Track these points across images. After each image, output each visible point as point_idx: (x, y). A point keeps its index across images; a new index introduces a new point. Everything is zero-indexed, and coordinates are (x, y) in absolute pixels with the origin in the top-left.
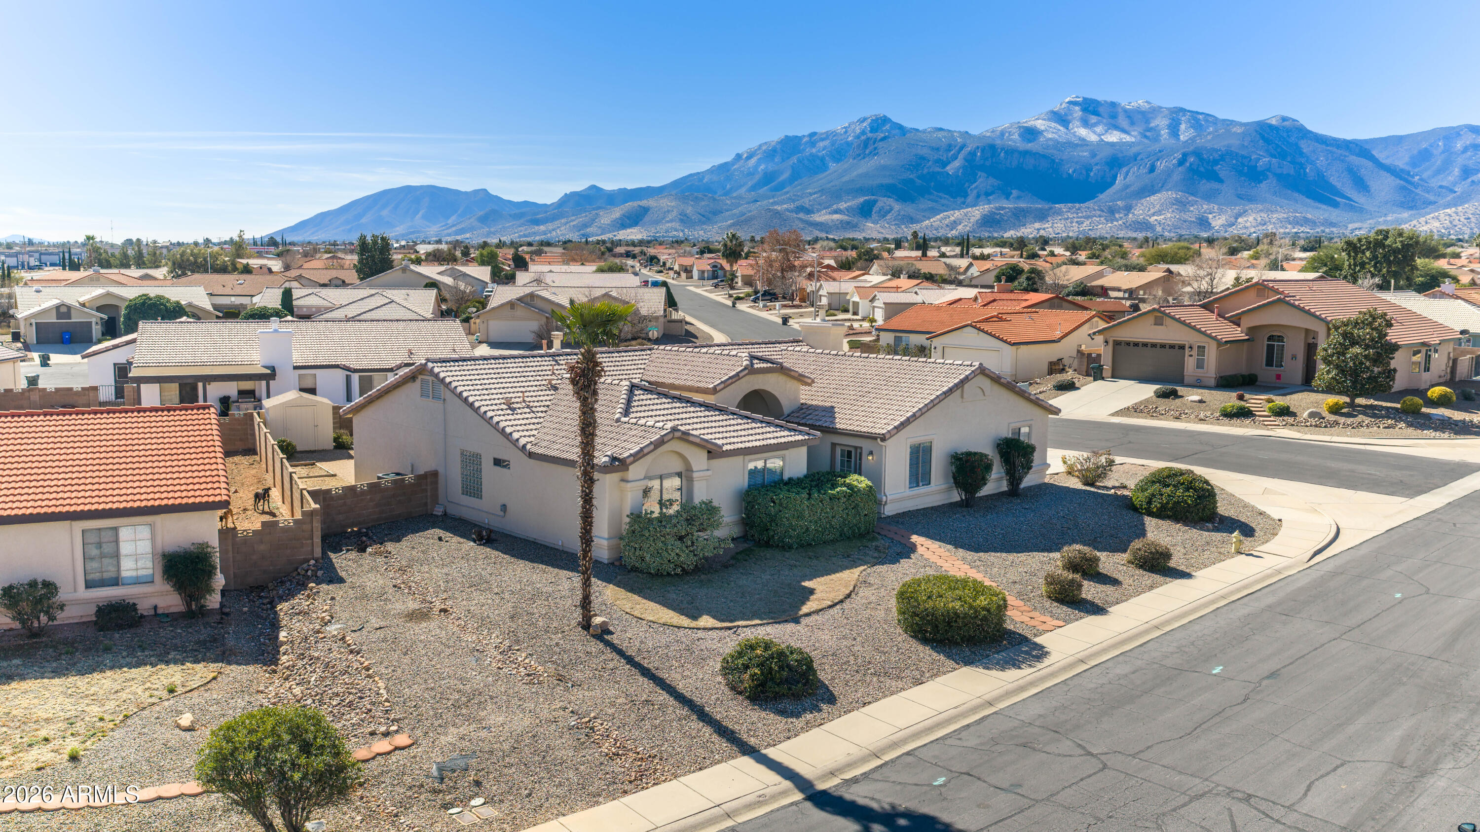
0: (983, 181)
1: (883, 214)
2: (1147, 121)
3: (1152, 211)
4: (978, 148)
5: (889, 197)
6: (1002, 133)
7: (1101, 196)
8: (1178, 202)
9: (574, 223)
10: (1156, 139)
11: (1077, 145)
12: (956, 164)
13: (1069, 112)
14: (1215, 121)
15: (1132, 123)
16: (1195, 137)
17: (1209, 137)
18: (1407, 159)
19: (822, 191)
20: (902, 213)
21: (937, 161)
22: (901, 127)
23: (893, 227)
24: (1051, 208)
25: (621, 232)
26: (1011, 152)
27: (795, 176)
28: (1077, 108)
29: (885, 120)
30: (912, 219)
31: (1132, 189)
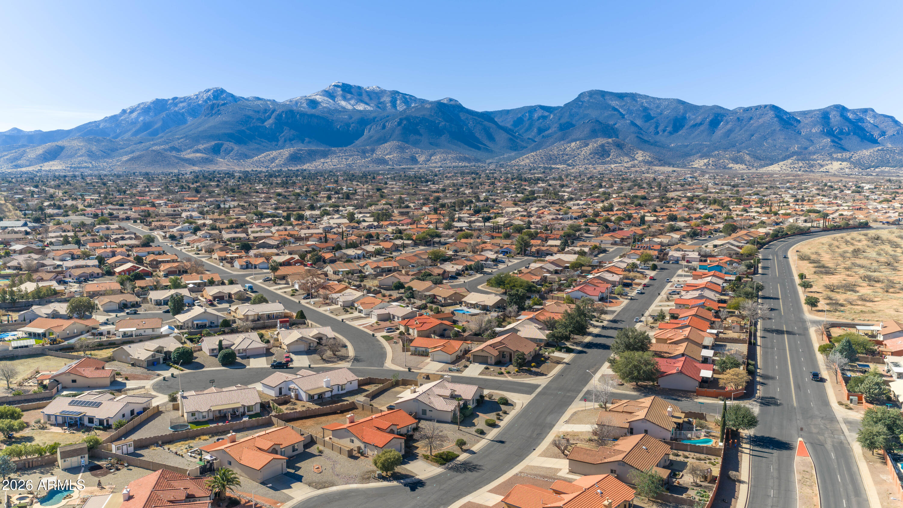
0: (287, 132)
1: (228, 152)
2: (379, 98)
3: (386, 152)
4: (283, 112)
5: (230, 141)
6: (297, 103)
7: (357, 142)
8: (399, 147)
9: (7, 157)
10: (384, 109)
11: (341, 111)
12: (271, 121)
13: (334, 91)
14: (415, 99)
15: (371, 99)
16: (405, 109)
17: (413, 110)
18: (512, 123)
19: (186, 137)
20: (240, 152)
21: (258, 119)
22: (232, 96)
23: (235, 161)
24: (329, 150)
25: (46, 164)
26: (303, 115)
27: (165, 127)
28: (339, 89)
29: (222, 91)
30: (246, 155)
31: (374, 138)
